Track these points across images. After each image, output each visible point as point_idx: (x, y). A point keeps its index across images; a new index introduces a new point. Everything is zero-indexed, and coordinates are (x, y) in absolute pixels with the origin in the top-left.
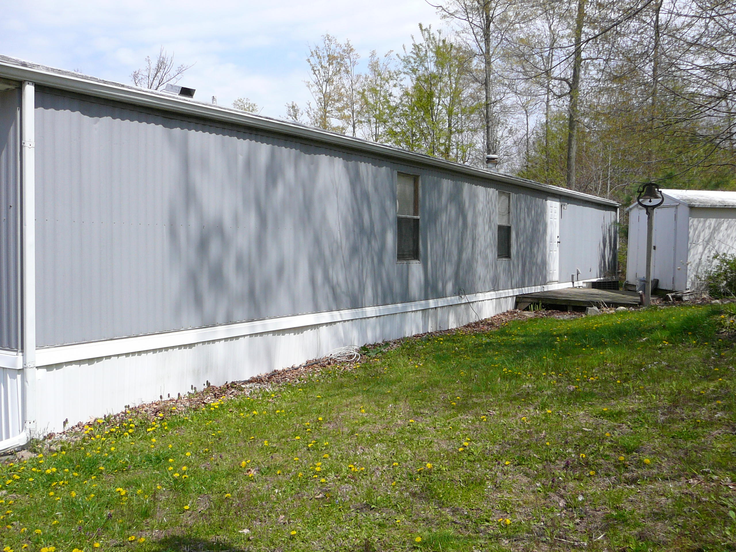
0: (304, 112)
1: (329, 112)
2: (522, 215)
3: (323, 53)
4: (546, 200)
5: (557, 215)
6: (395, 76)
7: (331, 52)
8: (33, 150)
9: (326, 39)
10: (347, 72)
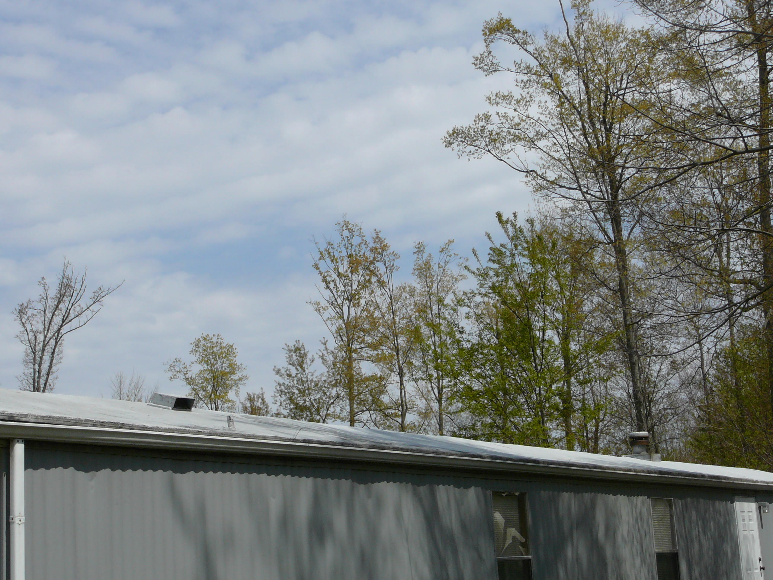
0: (316, 357)
1: (355, 351)
2: (695, 533)
3: (340, 252)
4: (732, 502)
5: (754, 524)
6: (466, 301)
7: (354, 251)
8: (22, 527)
9: (344, 228)
10: (381, 284)
